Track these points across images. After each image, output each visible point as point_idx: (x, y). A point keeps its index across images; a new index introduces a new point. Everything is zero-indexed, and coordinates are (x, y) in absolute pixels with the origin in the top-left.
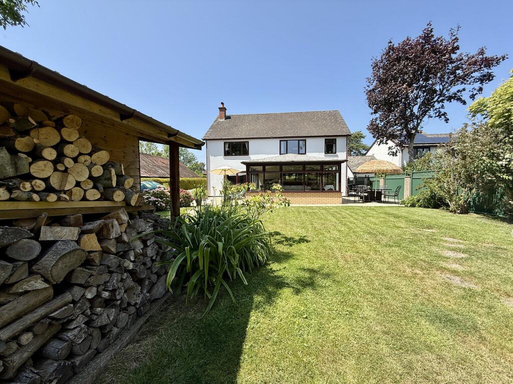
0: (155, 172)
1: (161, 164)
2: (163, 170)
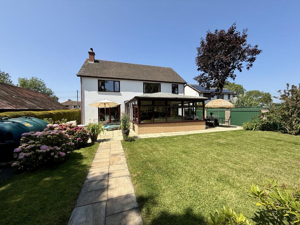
0: (23, 104)
1: (27, 96)
2: (32, 102)
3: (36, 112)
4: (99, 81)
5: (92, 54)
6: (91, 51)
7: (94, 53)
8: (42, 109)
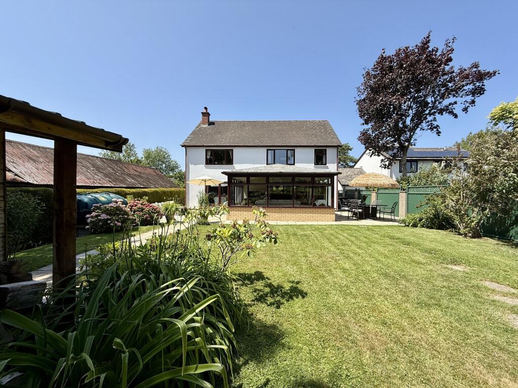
1: (132, 172)
2: (135, 179)
3: (129, 190)
4: (207, 151)
5: (206, 114)
6: (205, 111)
7: (208, 113)
8: (142, 186)
